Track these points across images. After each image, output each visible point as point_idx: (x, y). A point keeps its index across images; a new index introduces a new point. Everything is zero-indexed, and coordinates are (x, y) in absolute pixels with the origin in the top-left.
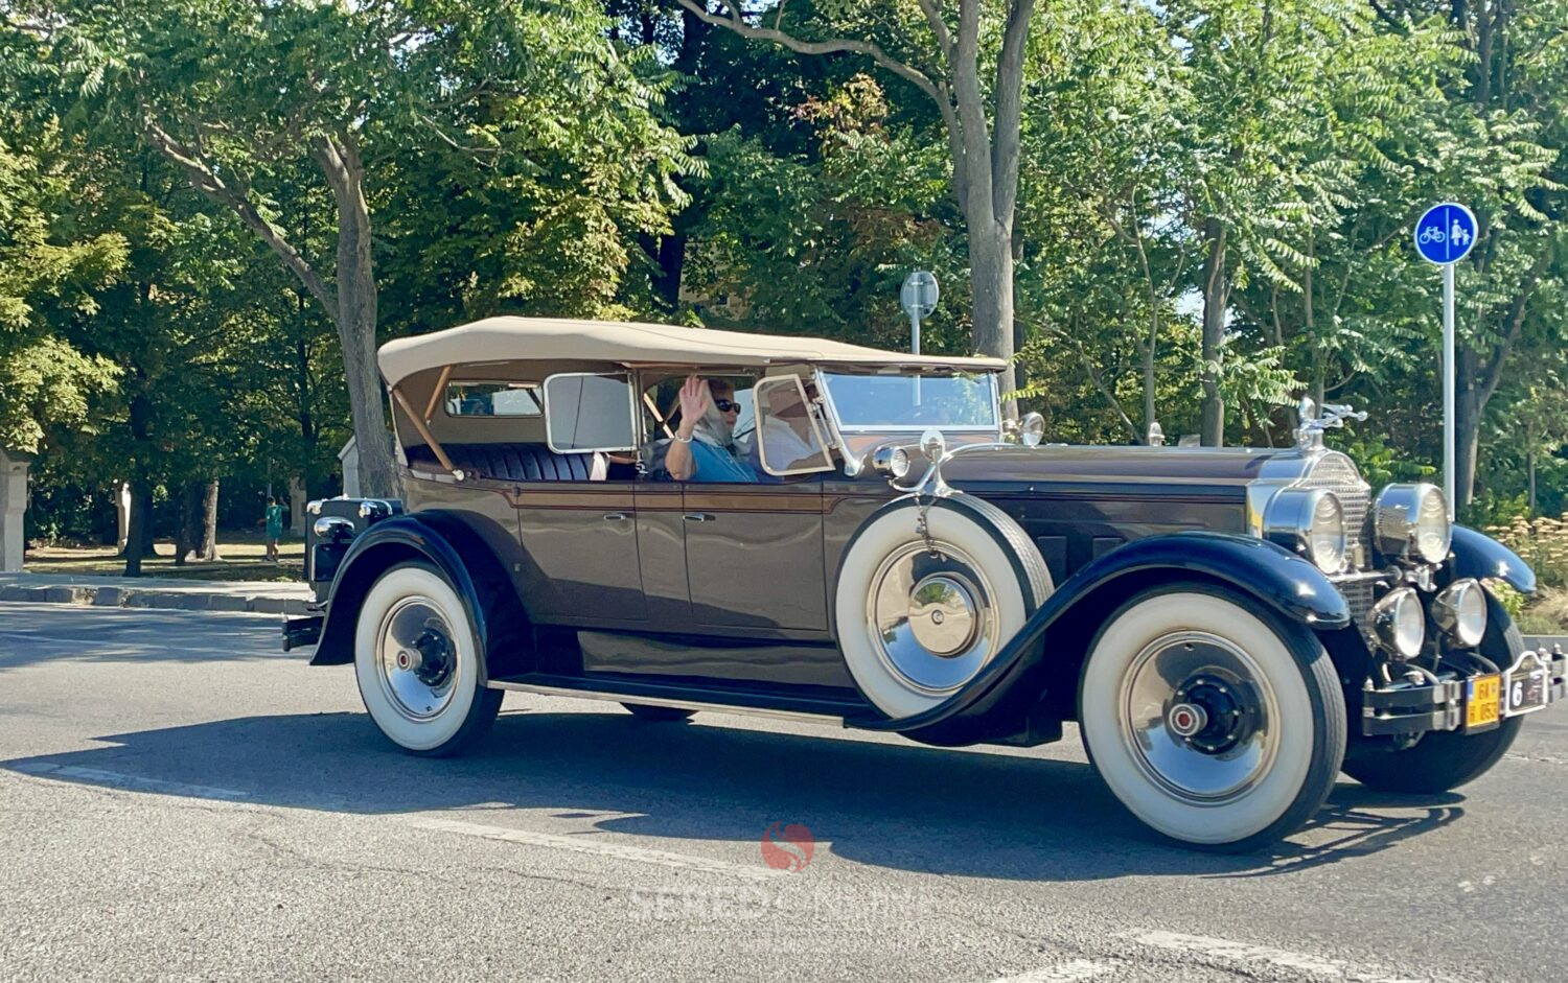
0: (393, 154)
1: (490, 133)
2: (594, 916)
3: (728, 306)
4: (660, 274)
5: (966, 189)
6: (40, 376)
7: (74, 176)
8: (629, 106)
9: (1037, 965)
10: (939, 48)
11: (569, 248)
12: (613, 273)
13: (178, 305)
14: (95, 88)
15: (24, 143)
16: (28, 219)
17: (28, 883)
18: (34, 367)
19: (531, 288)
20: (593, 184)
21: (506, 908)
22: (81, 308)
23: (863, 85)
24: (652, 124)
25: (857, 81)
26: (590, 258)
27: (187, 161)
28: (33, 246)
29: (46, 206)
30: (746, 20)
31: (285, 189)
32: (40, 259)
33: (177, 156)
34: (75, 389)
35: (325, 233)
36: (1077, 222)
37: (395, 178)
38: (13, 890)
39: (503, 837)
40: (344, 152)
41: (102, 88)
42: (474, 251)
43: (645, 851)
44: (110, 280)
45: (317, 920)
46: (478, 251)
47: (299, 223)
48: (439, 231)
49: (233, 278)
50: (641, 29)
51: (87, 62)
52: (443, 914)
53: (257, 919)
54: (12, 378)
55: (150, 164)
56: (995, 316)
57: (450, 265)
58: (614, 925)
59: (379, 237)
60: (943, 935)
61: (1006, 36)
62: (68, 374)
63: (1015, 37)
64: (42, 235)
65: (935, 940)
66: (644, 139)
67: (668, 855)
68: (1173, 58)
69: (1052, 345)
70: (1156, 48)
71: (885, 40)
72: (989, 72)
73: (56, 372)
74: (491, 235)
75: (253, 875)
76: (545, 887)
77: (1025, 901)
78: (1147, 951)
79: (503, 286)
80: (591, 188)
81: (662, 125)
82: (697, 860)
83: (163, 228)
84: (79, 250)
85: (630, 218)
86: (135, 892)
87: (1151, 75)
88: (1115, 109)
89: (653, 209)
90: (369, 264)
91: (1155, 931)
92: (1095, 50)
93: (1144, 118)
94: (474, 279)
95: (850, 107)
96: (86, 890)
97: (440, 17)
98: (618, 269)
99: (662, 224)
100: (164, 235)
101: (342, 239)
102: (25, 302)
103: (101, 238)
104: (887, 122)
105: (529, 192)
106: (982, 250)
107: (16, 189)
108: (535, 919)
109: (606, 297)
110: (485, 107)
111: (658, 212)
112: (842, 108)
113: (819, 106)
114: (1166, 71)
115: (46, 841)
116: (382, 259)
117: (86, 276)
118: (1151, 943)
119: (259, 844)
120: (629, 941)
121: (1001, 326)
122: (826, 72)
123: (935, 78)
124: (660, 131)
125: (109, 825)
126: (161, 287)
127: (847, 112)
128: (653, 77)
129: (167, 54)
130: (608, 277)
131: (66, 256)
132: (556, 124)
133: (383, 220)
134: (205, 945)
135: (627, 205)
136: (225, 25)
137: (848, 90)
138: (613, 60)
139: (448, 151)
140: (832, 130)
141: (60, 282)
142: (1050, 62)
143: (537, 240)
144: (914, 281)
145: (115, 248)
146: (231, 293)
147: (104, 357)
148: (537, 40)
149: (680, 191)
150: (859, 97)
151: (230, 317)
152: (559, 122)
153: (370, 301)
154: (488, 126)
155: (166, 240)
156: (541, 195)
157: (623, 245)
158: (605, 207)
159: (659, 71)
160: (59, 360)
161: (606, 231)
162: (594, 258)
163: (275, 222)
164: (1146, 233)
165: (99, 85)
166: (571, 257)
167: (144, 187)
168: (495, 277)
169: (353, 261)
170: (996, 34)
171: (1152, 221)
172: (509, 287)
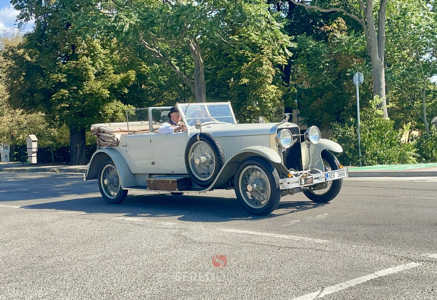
0: (208, 45)
1: (236, 38)
2: (276, 254)
3: (303, 85)
4: (284, 76)
5: (370, 49)
6: (113, 111)
7: (120, 55)
8: (274, 29)
9: (400, 264)
10: (361, 9)
11: (258, 70)
12: (271, 76)
13: (150, 89)
14: (127, 29)
15: (106, 46)
16: (108, 67)
17: (118, 250)
18: (111, 108)
19: (248, 81)
20: (265, 51)
21: (251, 253)
22: (123, 91)
23: (340, 21)
24: (281, 33)
25: (338, 19)
26: (264, 72)
27: (152, 49)
28: (109, 75)
29: (113, 63)
30: (306, 3)
31: (178, 56)
32: (112, 78)
33: (149, 48)
34: (122, 114)
35: (190, 68)
36: (402, 57)
37: (209, 52)
38: (114, 252)
39: (248, 233)
40: (195, 45)
41: (129, 29)
42: (232, 72)
43: (288, 236)
44: (131, 83)
45: (199, 257)
46: (233, 72)
47: (183, 66)
48: (222, 66)
49: (165, 82)
50: (277, 7)
51: (124, 22)
52: (233, 255)
53: (182, 257)
54: (105, 112)
55: (141, 51)
56: (380, 84)
57: (225, 76)
58: (281, 256)
59: (205, 68)
60: (373, 257)
61: (381, 5)
62: (120, 110)
63: (383, 5)
64: (112, 72)
65: (371, 258)
66: (279, 38)
67: (295, 237)
68: (428, 10)
69: (396, 92)
70: (423, 7)
71: (346, 8)
72: (376, 15)
73: (117, 109)
74: (236, 67)
75: (180, 246)
76: (261, 247)
77: (396, 247)
78: (431, 259)
79: (240, 81)
80: (264, 53)
81: (284, 34)
82: (303, 238)
83: (145, 68)
84: (122, 75)
85: (275, 60)
86: (148, 251)
87: (422, 15)
88: (412, 24)
89: (282, 57)
90: (203, 76)
91: (433, 254)
92: (406, 8)
93: (421, 27)
94: (232, 80)
95: (336, 27)
96: (134, 251)
97: (221, 6)
98: (273, 75)
99: (285, 62)
100: (146, 70)
101: (195, 69)
102: (108, 90)
103: (128, 72)
104: (347, 31)
105: (247, 54)
106: (375, 66)
107: (104, 59)
108: (259, 255)
109: (269, 83)
110: (234, 31)
111: (283, 58)
112: (334, 27)
113: (328, 27)
114: (426, 13)
115: (122, 238)
116: (206, 75)
117: (125, 82)
118: (432, 257)
119: (181, 237)
120: (285, 260)
121: (381, 87)
122: (329, 17)
123: (360, 18)
124: (283, 35)
125: (139, 233)
126: (145, 85)
127: (336, 29)
128: (281, 21)
129: (146, 19)
130: (270, 77)
131: (119, 77)
132: (254, 35)
133: (206, 63)
134: (168, 265)
135: (275, 57)
136: (161, 10)
137: (335, 22)
138: (269, 16)
139: (224, 44)
140: (332, 34)
141: (117, 84)
142: (393, 12)
143: (249, 68)
144: (357, 75)
145: (132, 74)
146: (164, 86)
147: (130, 105)
148: (248, 11)
149: (290, 52)
150: (339, 24)
151: (165, 92)
152: (255, 34)
153: (204, 86)
154: (235, 36)
155: (146, 71)
156: (250, 55)
157: (273, 68)
158: (268, 58)
159: (283, 19)
160: (118, 106)
161: (269, 65)
162: (266, 72)
163: (176, 65)
164: (421, 60)
165: (128, 28)
166: (259, 72)
167: (139, 57)
168: (238, 79)
169: (199, 75)
170: (378, 4)
171: (423, 56)
172: (242, 81)
